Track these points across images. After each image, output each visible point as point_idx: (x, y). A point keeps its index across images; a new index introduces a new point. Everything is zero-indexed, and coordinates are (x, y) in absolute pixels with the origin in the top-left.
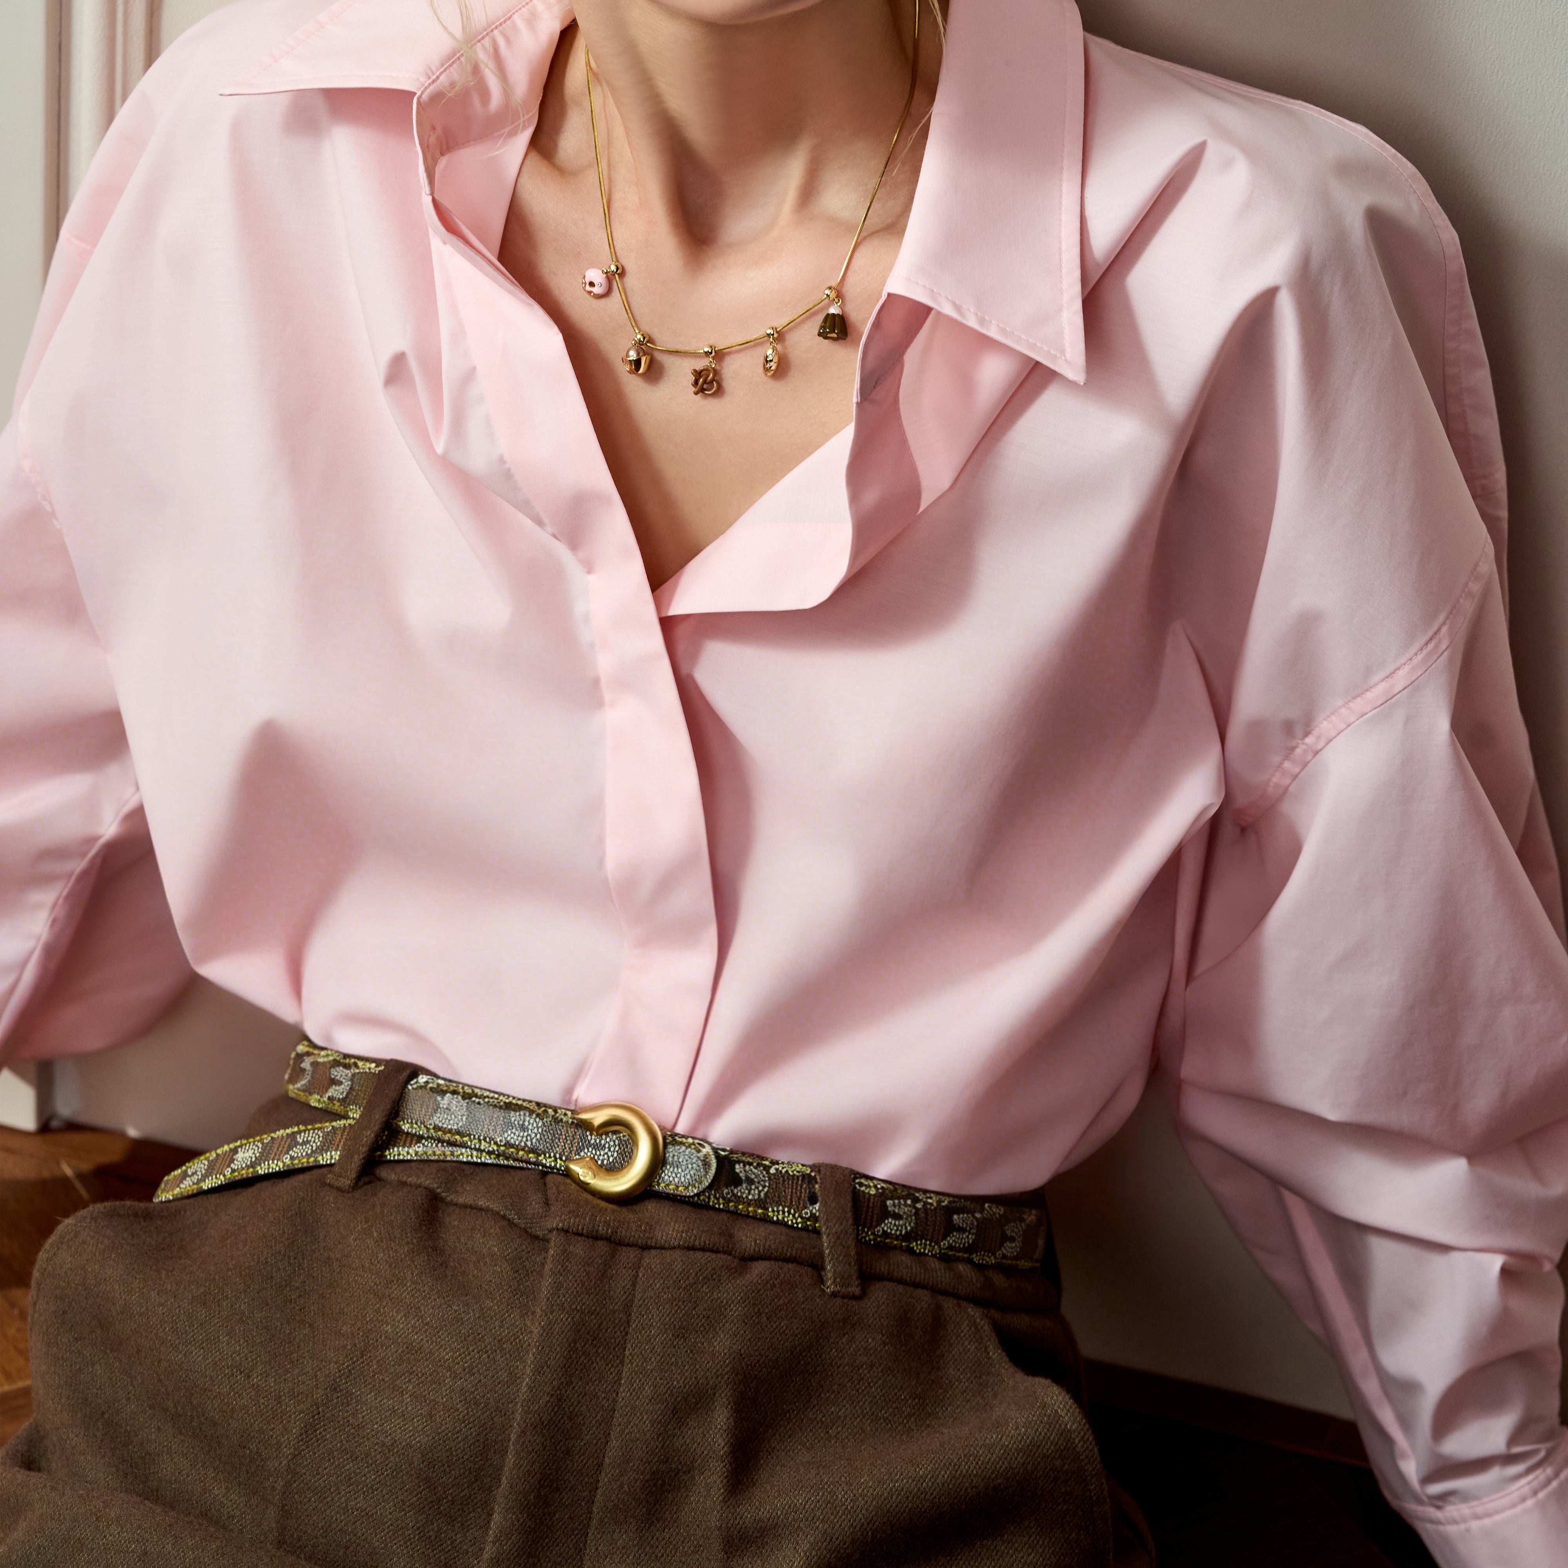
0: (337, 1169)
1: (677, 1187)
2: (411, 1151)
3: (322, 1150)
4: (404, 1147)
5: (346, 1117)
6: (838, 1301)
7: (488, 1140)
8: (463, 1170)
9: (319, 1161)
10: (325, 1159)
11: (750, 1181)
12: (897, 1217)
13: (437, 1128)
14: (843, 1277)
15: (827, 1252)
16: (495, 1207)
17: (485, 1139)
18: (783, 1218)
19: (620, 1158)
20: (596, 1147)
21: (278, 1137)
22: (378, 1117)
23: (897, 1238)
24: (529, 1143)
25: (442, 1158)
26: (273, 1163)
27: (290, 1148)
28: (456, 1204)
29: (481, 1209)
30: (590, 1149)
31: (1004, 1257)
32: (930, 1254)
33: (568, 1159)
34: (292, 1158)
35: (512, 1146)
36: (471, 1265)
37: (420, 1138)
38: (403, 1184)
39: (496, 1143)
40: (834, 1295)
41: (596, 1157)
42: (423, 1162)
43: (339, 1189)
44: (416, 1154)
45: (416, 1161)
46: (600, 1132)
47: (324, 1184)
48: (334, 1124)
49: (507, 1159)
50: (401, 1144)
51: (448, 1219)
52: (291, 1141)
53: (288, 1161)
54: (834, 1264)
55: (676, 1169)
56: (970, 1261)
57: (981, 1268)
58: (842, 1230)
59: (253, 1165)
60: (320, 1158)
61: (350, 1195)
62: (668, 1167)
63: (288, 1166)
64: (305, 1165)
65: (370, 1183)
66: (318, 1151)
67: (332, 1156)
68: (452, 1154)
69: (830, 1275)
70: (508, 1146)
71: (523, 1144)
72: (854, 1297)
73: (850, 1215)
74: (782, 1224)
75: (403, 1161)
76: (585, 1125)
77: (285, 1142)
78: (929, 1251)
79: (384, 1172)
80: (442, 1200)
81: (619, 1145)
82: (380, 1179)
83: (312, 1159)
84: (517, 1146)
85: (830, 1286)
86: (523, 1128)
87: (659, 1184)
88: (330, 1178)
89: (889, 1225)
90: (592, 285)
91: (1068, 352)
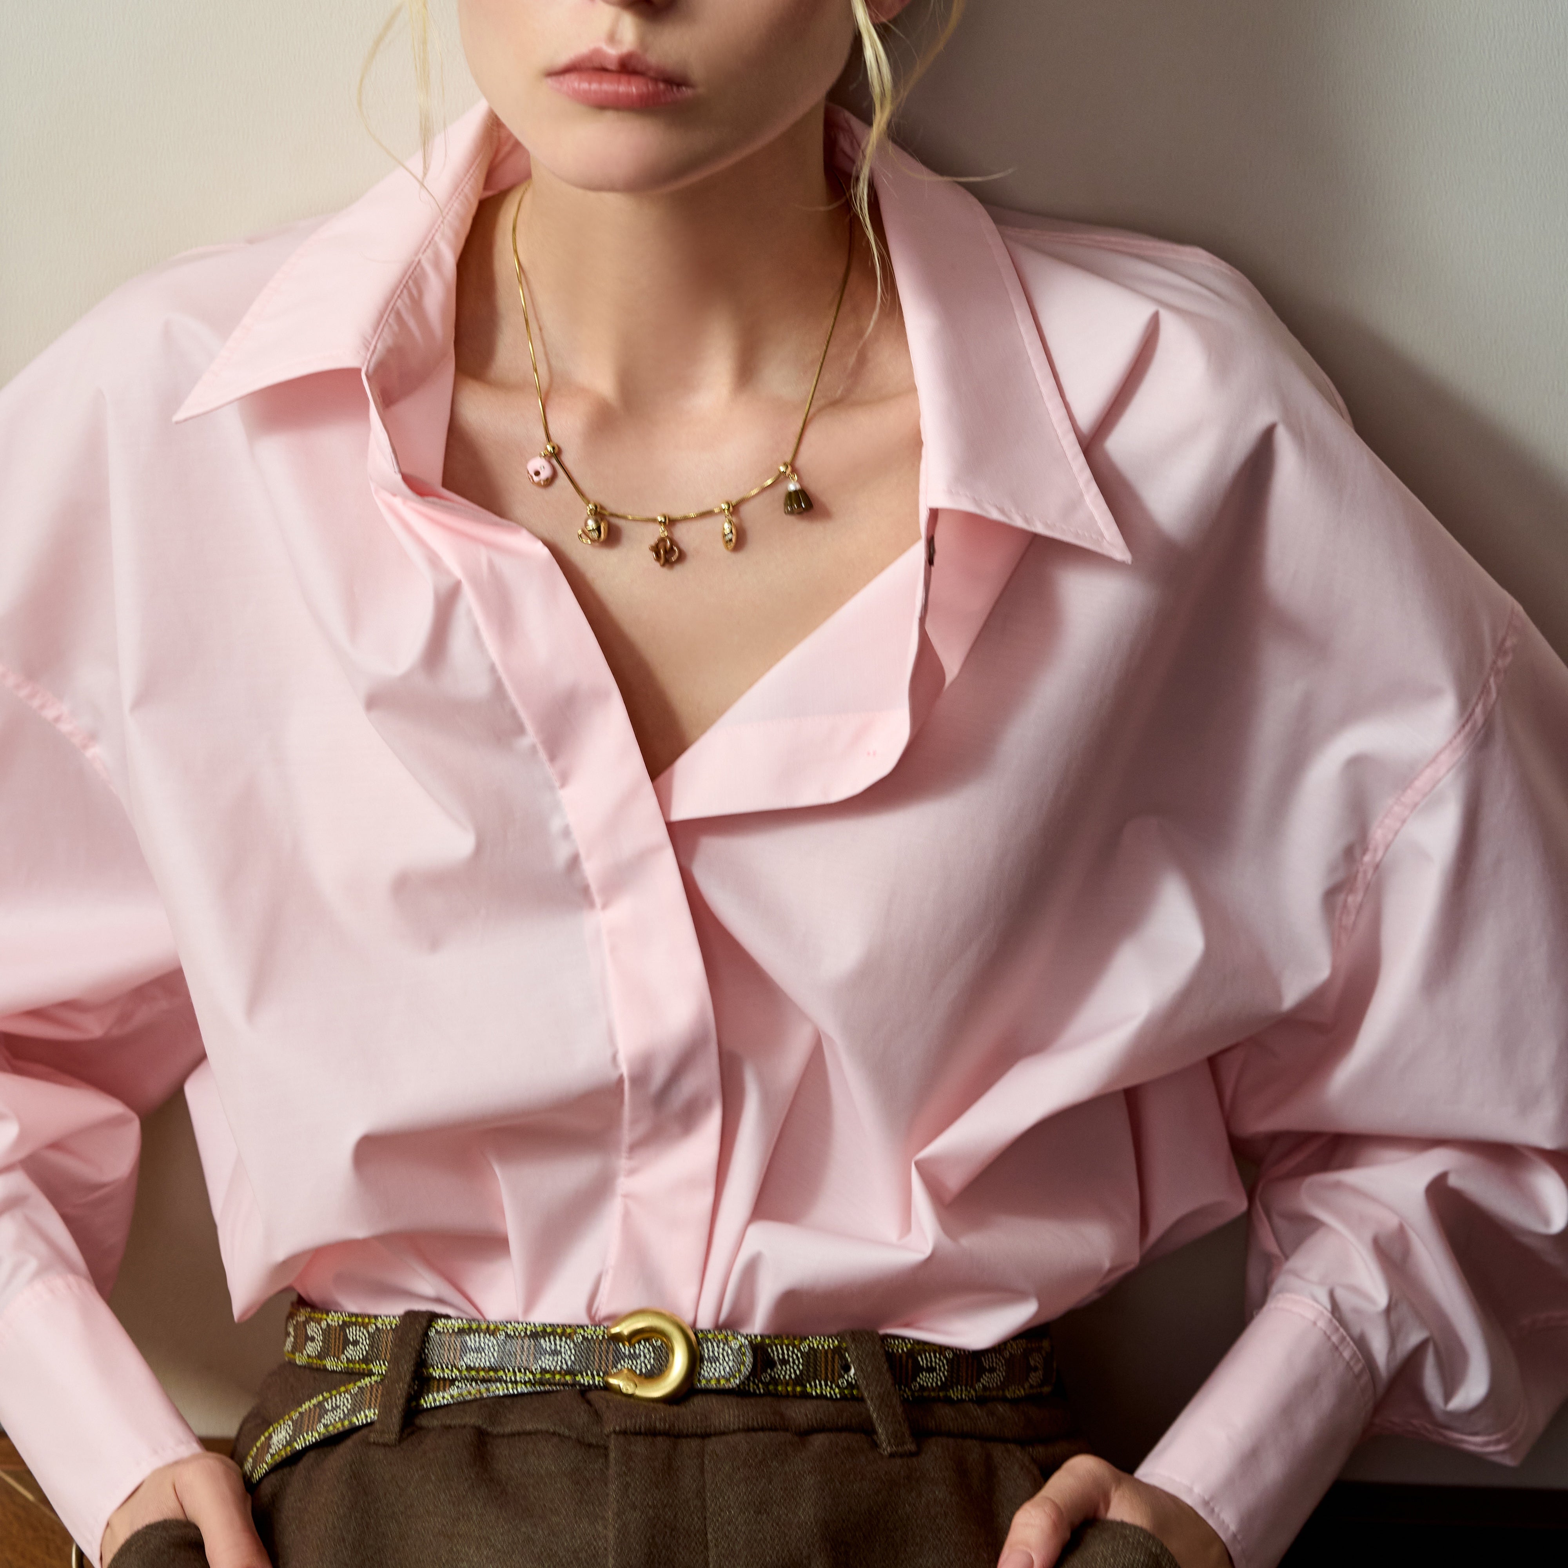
0: (377, 1426)
1: (718, 1380)
2: (446, 1395)
3: (353, 1411)
4: (438, 1392)
5: (370, 1374)
6: (899, 1461)
7: (523, 1370)
8: (503, 1403)
9: (355, 1423)
10: (359, 1419)
11: (784, 1362)
12: (931, 1370)
13: (469, 1368)
14: (896, 1436)
15: (875, 1416)
16: (542, 1426)
17: (520, 1371)
18: (822, 1392)
19: (657, 1364)
20: (633, 1357)
21: (306, 1410)
22: (407, 1368)
23: (933, 1389)
24: (565, 1367)
25: (478, 1396)
26: (307, 1434)
27: (321, 1417)
28: (503, 1436)
29: (529, 1433)
30: (626, 1360)
31: (1031, 1386)
32: (967, 1399)
33: (606, 1373)
34: (326, 1426)
35: (547, 1372)
36: (531, 1489)
37: (452, 1382)
38: (448, 1428)
39: (532, 1372)
40: (892, 1455)
41: (634, 1368)
42: (461, 1404)
43: (385, 1445)
44: (452, 1397)
45: (454, 1404)
46: (633, 1341)
47: (369, 1444)
48: (359, 1384)
49: (544, 1385)
50: (435, 1389)
51: (498, 1451)
52: (320, 1410)
53: (322, 1430)
54: (885, 1425)
55: (714, 1364)
56: (1004, 1400)
57: (1015, 1402)
58: (884, 1392)
59: (289, 1443)
60: (355, 1420)
61: (398, 1448)
62: (705, 1363)
63: (324, 1434)
64: (341, 1429)
65: (412, 1433)
66: (351, 1413)
67: (370, 1414)
68: (488, 1390)
69: (883, 1437)
70: (543, 1372)
71: (558, 1368)
72: (911, 1455)
73: (888, 1376)
74: (821, 1397)
75: (441, 1407)
76: (617, 1338)
77: (315, 1413)
78: (965, 1395)
79: (424, 1421)
80: (488, 1434)
81: (654, 1351)
82: (421, 1428)
83: (346, 1423)
84: (553, 1372)
85: (887, 1449)
86: (555, 1353)
87: (700, 1381)
88: (373, 1437)
89: (925, 1379)
90: (537, 473)
91: (1106, 534)
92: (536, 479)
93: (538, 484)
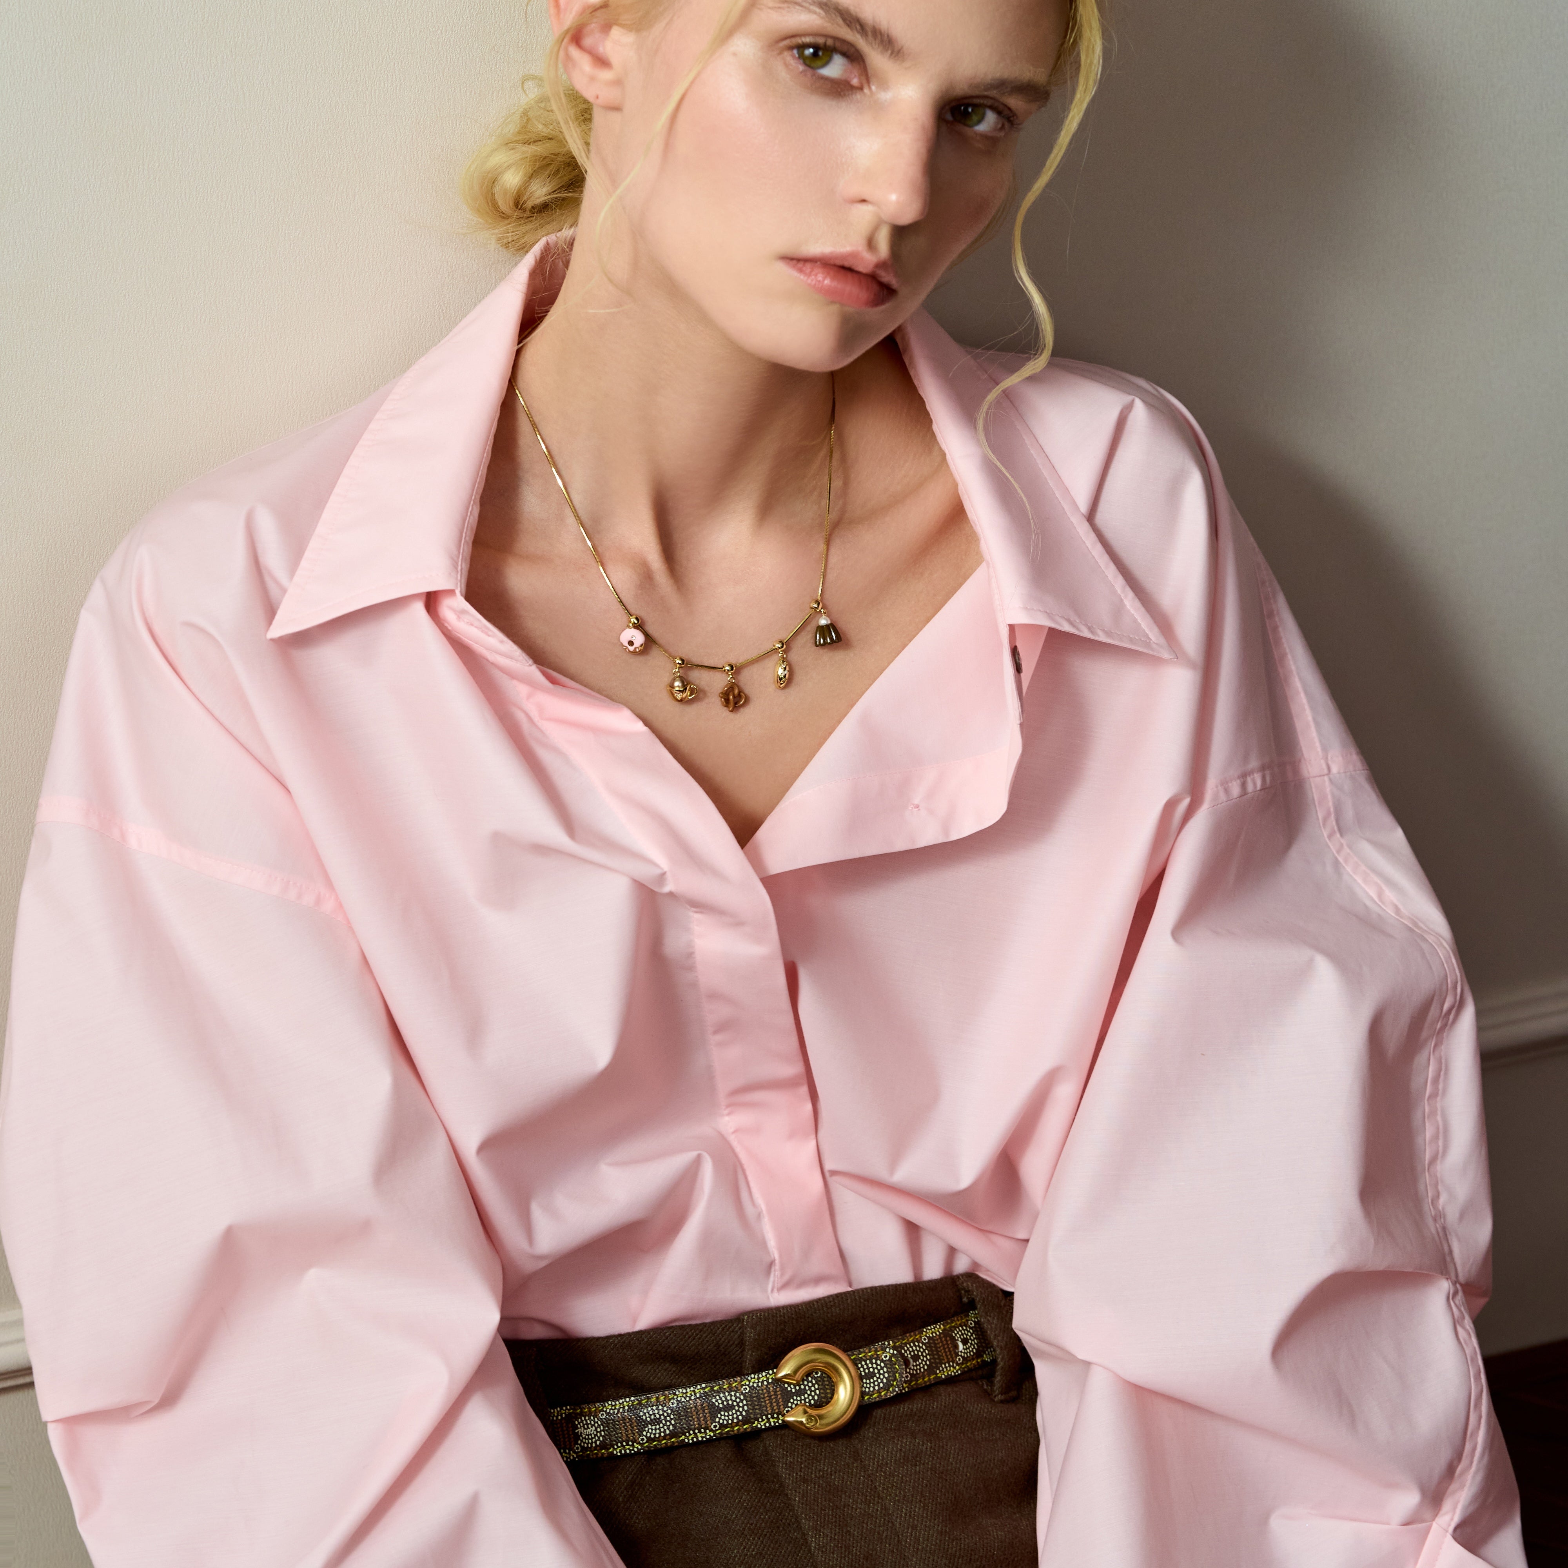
1: (879, 1393)
20: (800, 1393)
30: (795, 1397)
35: (726, 1426)
39: (712, 1431)
55: (872, 1380)
62: (864, 1380)
70: (722, 1428)
76: (782, 1380)
86: (728, 1407)
90: (631, 643)
91: (1151, 636)
92: (631, 648)
93: (634, 653)
